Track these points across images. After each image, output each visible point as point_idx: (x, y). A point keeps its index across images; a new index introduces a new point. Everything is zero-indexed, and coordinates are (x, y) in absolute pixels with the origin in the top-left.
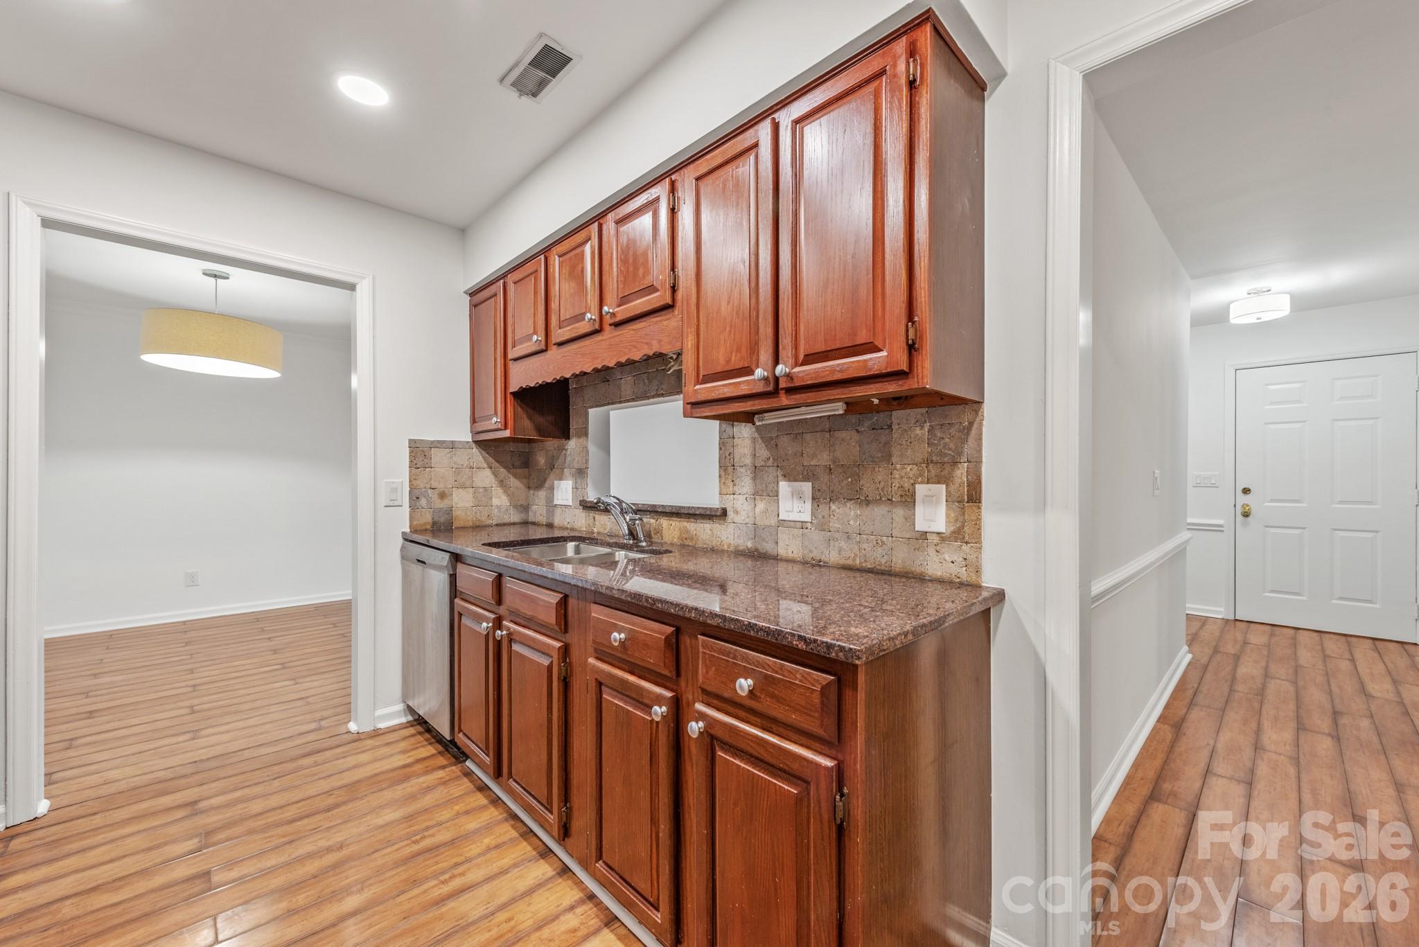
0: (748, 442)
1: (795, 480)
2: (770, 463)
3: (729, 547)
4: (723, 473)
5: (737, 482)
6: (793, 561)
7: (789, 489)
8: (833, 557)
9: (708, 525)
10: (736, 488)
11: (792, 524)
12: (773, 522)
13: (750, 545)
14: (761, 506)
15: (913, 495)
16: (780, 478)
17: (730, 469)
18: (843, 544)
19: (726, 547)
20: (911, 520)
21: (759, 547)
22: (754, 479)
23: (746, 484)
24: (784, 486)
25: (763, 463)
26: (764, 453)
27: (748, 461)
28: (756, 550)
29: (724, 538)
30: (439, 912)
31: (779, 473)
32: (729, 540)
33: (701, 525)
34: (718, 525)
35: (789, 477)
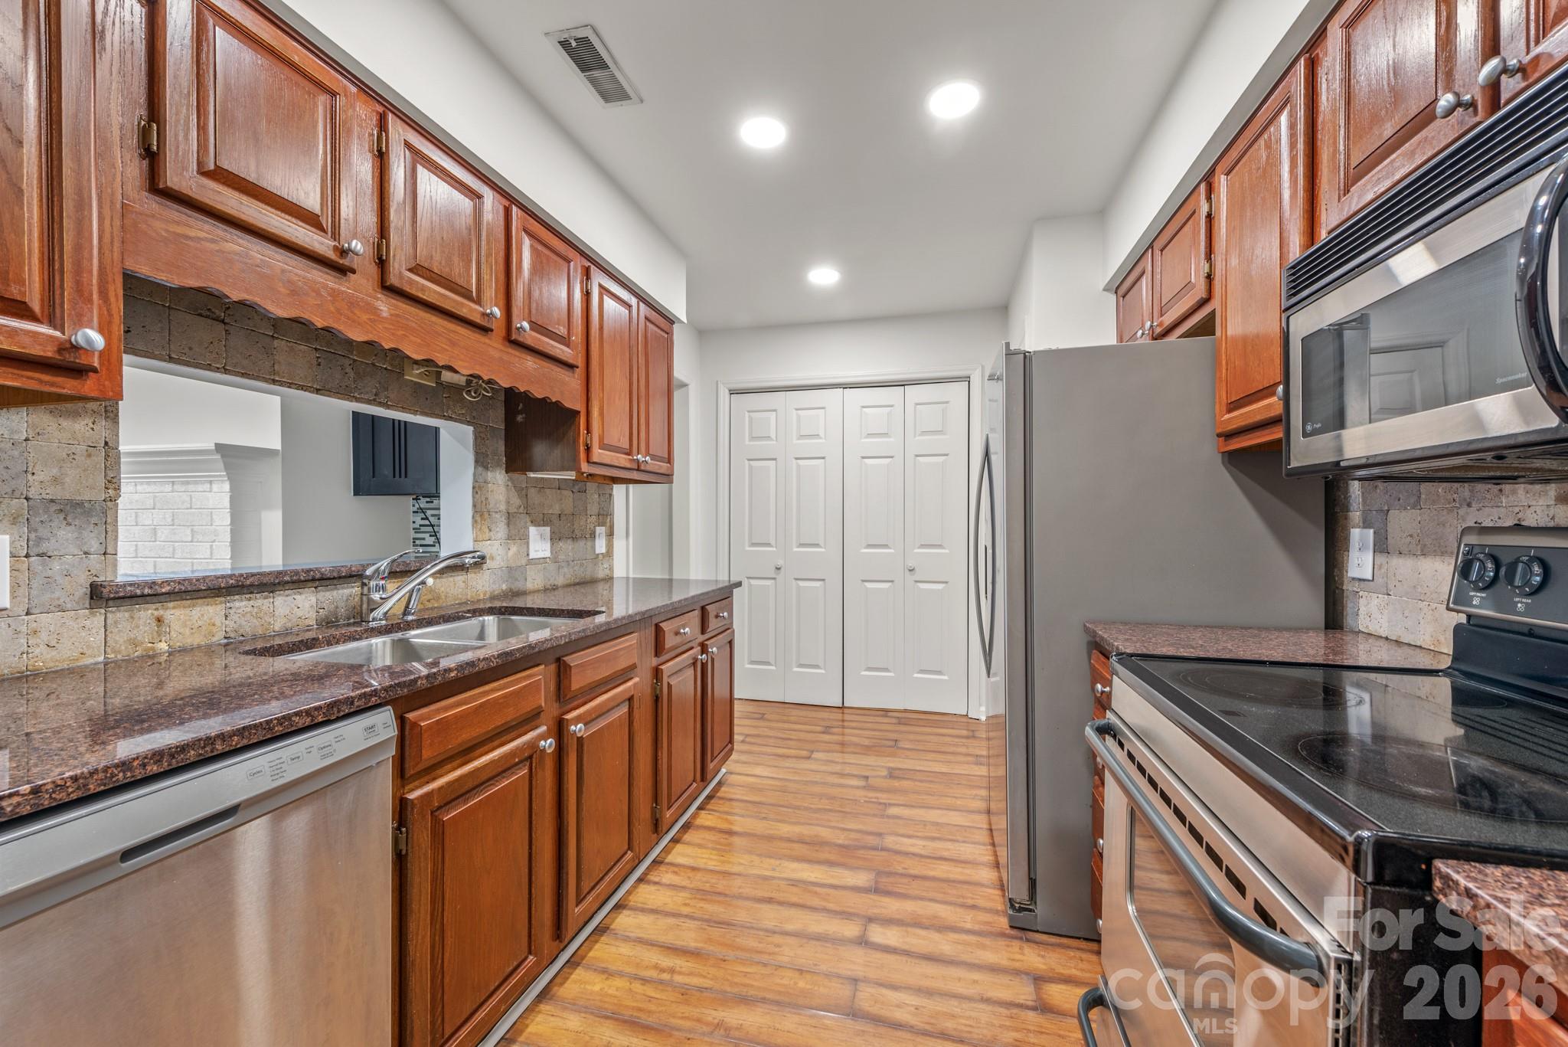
0: (503, 489)
1: (539, 526)
2: (521, 510)
3: (485, 594)
4: (478, 518)
5: (493, 527)
6: (538, 591)
7: (536, 533)
8: (560, 581)
9: (460, 578)
10: (492, 533)
11: (537, 561)
12: (524, 562)
13: (504, 587)
14: (514, 549)
15: (595, 532)
16: (529, 523)
17: (486, 515)
18: (566, 570)
19: (482, 597)
20: (593, 548)
21: (513, 587)
22: (508, 525)
23: (501, 530)
24: (533, 531)
25: (516, 510)
26: (516, 501)
27: (503, 507)
28: (511, 590)
29: (479, 587)
30: (706, 946)
31: (528, 519)
32: (484, 589)
33: (451, 579)
34: (473, 575)
35: (534, 523)
